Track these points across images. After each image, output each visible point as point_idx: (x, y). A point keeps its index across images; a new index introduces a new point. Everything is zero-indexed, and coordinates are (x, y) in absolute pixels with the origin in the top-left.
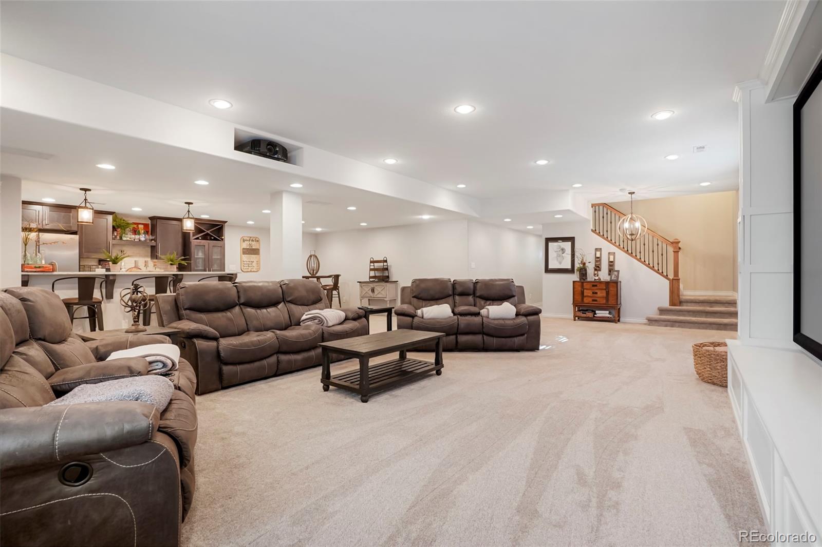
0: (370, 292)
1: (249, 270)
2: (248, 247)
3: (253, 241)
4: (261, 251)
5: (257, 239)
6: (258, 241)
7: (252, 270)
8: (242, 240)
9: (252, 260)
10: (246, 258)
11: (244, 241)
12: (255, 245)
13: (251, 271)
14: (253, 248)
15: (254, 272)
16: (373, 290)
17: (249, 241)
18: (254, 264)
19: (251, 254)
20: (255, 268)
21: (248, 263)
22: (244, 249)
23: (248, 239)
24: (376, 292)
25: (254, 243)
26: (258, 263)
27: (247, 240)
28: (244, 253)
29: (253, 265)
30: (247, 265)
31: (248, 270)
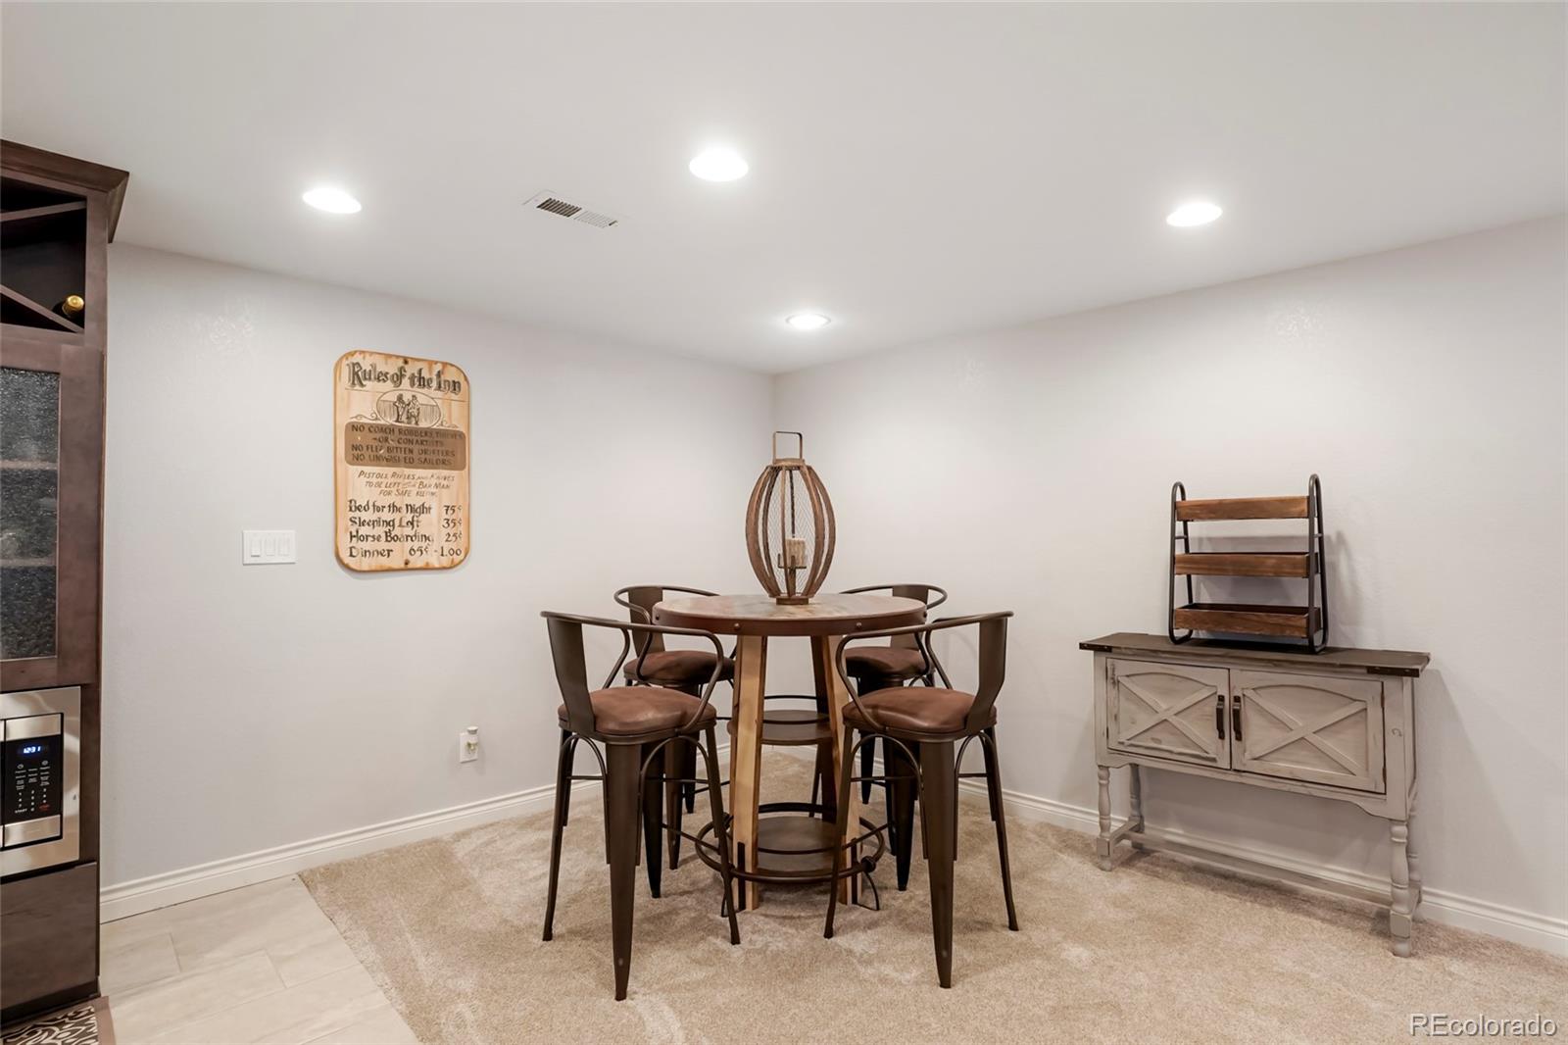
0: (1203, 733)
1: (396, 561)
2: (390, 421)
3: (421, 381)
4: (479, 449)
5: (450, 375)
6: (455, 386)
7: (417, 561)
8: (346, 372)
9: (417, 502)
10: (366, 484)
11: (358, 377)
12: (435, 411)
13: (407, 568)
14: (424, 424)
15: (427, 568)
16: (1230, 720)
17: (398, 378)
18: (431, 523)
19: (410, 463)
20: (435, 546)
21: (386, 516)
22: (354, 428)
23: (392, 368)
24: (1259, 736)
25: (424, 397)
26: (456, 518)
27: (381, 377)
28: (357, 454)
29: (422, 531)
30: (380, 531)
31: (385, 562)
